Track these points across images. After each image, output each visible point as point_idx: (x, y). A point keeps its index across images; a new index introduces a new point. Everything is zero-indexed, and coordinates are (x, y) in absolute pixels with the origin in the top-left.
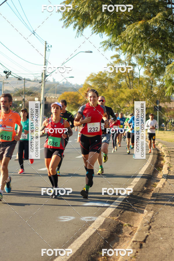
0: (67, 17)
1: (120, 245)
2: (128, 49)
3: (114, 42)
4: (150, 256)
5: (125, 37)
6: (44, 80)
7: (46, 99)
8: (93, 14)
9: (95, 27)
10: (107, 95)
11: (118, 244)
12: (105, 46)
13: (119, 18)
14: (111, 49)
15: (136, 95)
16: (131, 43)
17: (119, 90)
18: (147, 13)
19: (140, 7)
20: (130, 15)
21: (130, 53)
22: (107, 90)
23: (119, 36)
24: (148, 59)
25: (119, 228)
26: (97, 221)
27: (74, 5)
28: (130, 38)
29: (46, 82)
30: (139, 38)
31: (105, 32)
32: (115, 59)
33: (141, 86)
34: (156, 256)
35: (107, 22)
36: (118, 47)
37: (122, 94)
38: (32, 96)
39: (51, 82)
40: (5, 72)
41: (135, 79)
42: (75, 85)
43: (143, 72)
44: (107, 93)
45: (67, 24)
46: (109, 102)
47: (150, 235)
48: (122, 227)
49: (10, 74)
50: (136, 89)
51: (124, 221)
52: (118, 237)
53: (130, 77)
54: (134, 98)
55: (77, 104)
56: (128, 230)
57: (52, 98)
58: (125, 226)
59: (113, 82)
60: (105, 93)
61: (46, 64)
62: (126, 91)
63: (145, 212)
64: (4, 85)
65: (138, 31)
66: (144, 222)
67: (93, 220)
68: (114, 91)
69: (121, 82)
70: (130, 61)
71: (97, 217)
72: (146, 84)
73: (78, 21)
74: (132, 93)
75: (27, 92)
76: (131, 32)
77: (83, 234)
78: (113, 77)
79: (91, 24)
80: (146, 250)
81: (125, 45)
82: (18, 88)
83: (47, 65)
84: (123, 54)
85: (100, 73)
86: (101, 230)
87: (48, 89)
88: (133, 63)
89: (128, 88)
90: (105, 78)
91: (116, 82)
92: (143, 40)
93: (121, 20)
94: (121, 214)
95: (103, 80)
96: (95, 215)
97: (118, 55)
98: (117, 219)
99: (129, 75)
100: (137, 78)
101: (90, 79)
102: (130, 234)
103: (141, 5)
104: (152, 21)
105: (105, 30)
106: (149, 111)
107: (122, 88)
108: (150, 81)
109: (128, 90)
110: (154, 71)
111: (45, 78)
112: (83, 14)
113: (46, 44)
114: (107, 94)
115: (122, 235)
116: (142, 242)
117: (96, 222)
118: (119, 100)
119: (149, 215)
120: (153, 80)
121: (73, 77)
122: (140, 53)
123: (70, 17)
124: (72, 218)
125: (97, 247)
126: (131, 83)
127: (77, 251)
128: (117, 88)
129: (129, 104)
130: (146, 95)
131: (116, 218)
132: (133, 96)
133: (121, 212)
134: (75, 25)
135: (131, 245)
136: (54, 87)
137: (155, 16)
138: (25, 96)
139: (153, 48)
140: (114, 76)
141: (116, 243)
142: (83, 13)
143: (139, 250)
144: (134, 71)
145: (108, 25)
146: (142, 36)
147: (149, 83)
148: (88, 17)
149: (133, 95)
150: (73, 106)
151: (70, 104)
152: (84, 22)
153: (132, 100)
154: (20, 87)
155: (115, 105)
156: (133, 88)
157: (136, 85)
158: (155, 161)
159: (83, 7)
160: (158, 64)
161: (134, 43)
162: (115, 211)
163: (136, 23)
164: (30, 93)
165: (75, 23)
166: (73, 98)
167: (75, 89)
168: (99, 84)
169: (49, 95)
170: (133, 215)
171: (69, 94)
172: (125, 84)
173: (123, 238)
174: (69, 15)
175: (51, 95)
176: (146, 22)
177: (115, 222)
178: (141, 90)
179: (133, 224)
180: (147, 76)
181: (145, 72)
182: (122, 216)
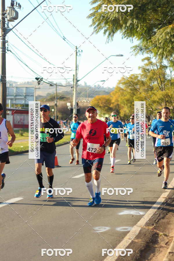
0: (97, 23)
1: (156, 256)
2: (159, 53)
3: (145, 46)
5: (156, 42)
6: (76, 85)
7: (78, 103)
8: (123, 19)
9: (125, 31)
10: (139, 98)
11: (154, 254)
12: (135, 51)
13: (149, 22)
14: (141, 53)
15: (168, 97)
16: (162, 48)
19: (169, 11)
20: (160, 19)
21: (161, 57)
22: (139, 93)
23: (150, 40)
25: (155, 238)
26: (132, 231)
28: (161, 43)
29: (78, 86)
30: (170, 42)
31: (135, 37)
32: (146, 62)
33: (173, 88)
35: (137, 27)
38: (64, 100)
39: (82, 86)
40: (37, 79)
41: (167, 81)
42: (107, 88)
44: (138, 96)
45: (97, 30)
48: (158, 237)
49: (42, 80)
50: (168, 91)
51: (160, 231)
52: (154, 247)
53: (161, 80)
54: (166, 100)
55: (110, 107)
56: (164, 240)
57: (84, 102)
58: (161, 236)
59: (145, 85)
60: (137, 96)
61: (77, 68)
62: (158, 93)
64: (36, 90)
65: (168, 35)
67: (128, 230)
68: (146, 93)
69: (153, 84)
70: (161, 63)
71: (133, 227)
74: (164, 95)
75: (59, 97)
76: (161, 36)
77: (118, 246)
78: (145, 79)
79: (121, 29)
81: (155, 48)
82: (50, 93)
83: (78, 70)
85: (131, 76)
86: (136, 241)
87: (80, 93)
88: (164, 65)
89: (160, 90)
90: (136, 81)
91: (148, 85)
92: (173, 44)
93: (151, 24)
94: (157, 223)
95: (135, 83)
96: (130, 225)
97: (149, 57)
98: (152, 229)
99: (161, 77)
100: (169, 80)
101: (121, 82)
102: (166, 244)
103: (170, 9)
105: (135, 35)
107: (154, 91)
109: (160, 92)
111: (76, 83)
112: (113, 19)
113: (77, 48)
114: (139, 97)
117: (131, 233)
118: (151, 102)
121: (104, 81)
122: (171, 56)
123: (100, 23)
124: (107, 228)
125: (134, 258)
126: (163, 85)
128: (148, 90)
129: (162, 106)
131: (151, 227)
132: (165, 98)
133: (157, 221)
134: (105, 30)
135: (167, 257)
136: (86, 92)
138: (57, 101)
141: (152, 254)
142: (113, 18)
144: (166, 73)
145: (138, 30)
146: (173, 40)
148: (118, 23)
150: (105, 109)
151: (103, 108)
152: (114, 28)
153: (164, 102)
154: (52, 92)
155: (147, 108)
156: (165, 90)
157: (168, 87)
159: (113, 13)
161: (165, 47)
162: (150, 220)
163: (166, 27)
164: (62, 98)
165: (105, 29)
166: (105, 102)
167: (107, 92)
168: (131, 87)
169: (81, 99)
170: (168, 223)
171: (101, 97)
172: (157, 86)
173: (159, 249)
174: (99, 21)
175: (83, 99)
177: (151, 231)
178: (172, 92)
179: (169, 234)
182: (157, 226)
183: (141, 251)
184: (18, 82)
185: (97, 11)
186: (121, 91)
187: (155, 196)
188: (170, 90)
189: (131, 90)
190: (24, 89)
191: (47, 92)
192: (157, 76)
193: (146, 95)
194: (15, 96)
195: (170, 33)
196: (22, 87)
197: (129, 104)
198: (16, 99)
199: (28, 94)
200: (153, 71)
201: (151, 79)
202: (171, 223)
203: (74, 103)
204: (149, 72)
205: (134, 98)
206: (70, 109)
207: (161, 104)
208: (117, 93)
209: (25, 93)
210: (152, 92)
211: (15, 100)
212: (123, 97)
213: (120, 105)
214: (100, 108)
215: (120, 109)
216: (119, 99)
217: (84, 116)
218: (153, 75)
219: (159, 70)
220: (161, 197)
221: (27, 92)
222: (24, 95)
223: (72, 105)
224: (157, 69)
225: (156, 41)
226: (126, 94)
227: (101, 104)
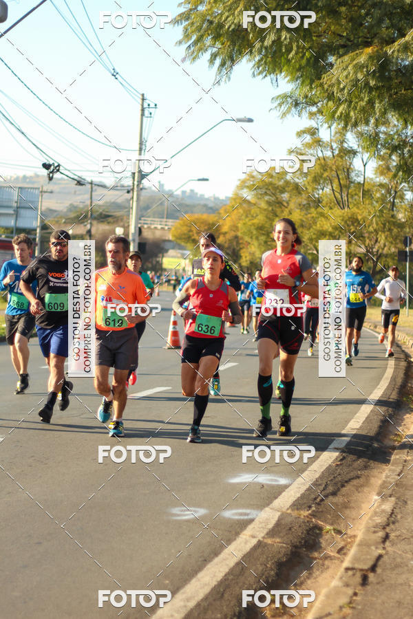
0: (194, 38)
1: (315, 578)
2: (338, 114)
3: (306, 97)
4: (386, 605)
5: (332, 86)
6: (138, 185)
7: (143, 230)
8: (256, 29)
9: (259, 61)
11: (310, 574)
12: (283, 107)
13: (319, 39)
14: (297, 113)
15: (356, 224)
17: (315, 212)
18: (384, 29)
19: (367, 14)
20: (345, 34)
21: (342, 124)
22: (286, 211)
23: (317, 82)
24: (386, 139)
25: (313, 538)
26: (261, 520)
27: (212, 7)
28: (344, 88)
29: (143, 191)
30: (365, 87)
31: (283, 74)
33: (367, 202)
34: (399, 603)
35: (289, 50)
36: (314, 109)
37: (322, 221)
38: (108, 223)
39: (154, 192)
40: (46, 166)
41: (354, 186)
42: (212, 199)
45: (193, 53)
47: (387, 554)
48: (320, 535)
49: (58, 170)
50: (357, 210)
51: (325, 521)
52: (309, 557)
53: (341, 182)
57: (156, 228)
58: (327, 532)
59: (302, 192)
62: (332, 212)
63: (376, 500)
64: (42, 196)
65: (362, 72)
66: (371, 524)
67: (250, 517)
68: (303, 213)
69: (321, 192)
70: (342, 142)
71: (261, 510)
72: (378, 198)
73: (220, 46)
74: (347, 218)
75: (98, 213)
76: (345, 73)
77: (226, 551)
78: (302, 181)
79: (251, 52)
80: (377, 590)
81: (331, 103)
82: (75, 204)
83: (145, 150)
84: (326, 125)
85: (269, 171)
86: (269, 541)
87: (147, 208)
88: (350, 149)
89: (337, 206)
90: (281, 183)
91: (309, 193)
92: (374, 93)
93: (323, 45)
94: (318, 504)
95: (277, 188)
96: (255, 506)
97: (313, 128)
98: (307, 516)
99: (340, 177)
100: (359, 183)
101: (247, 184)
102: (339, 551)
103: (369, 10)
104: (397, 48)
105: (284, 68)
106: (386, 261)
107: (322, 206)
108: (389, 191)
109: (338, 211)
110: (399, 168)
111: (140, 182)
112: (233, 30)
113: (143, 99)
116: (367, 570)
117: (258, 523)
118: (314, 234)
119: (383, 507)
120: (396, 187)
121: (207, 180)
122: (367, 123)
123: (202, 36)
124: (202, 512)
126: (344, 195)
127: (212, 590)
128: (310, 207)
130: (379, 223)
131: (307, 513)
132: (348, 225)
133: (318, 500)
134: (212, 55)
135: (341, 578)
136: (161, 204)
137: (404, 36)
138: (91, 223)
139: (397, 112)
140: (305, 179)
141: (305, 573)
142: (233, 27)
143: (360, 590)
144: (352, 166)
145: (291, 56)
146: (372, 83)
147: (388, 196)
148: (244, 37)
149: (349, 223)
152: (234, 49)
153: (346, 236)
154: (80, 202)
155: (305, 247)
156: (348, 206)
157: (355, 200)
158: (400, 381)
159: (233, 14)
160: (409, 151)
161: (354, 99)
162: (303, 496)
163: (357, 52)
164: (104, 217)
165: (213, 51)
167: (211, 208)
168: (269, 197)
169: (149, 222)
170: (346, 506)
171: (197, 219)
172: (329, 196)
173: (321, 562)
174: (199, 32)
175: (155, 221)
176: (382, 49)
177: (304, 522)
178: (367, 212)
179: (346, 528)
180: (383, 180)
181: (378, 168)
182: (320, 510)
183: (280, 565)
185: (196, 8)
186: (244, 205)
188: (361, 208)
189: (269, 203)
190: (15, 192)
191: (70, 202)
192: (331, 172)
193: (303, 216)
195: (367, 67)
196: (9, 187)
197: (263, 238)
199: (22, 205)
200: (323, 161)
201: (316, 180)
202: (352, 505)
203: (132, 230)
208: (235, 211)
209: (16, 202)
210: (318, 209)
212: (250, 220)
213: (242, 238)
215: (241, 249)
216: (240, 225)
217: (154, 262)
218: (322, 171)
219: (338, 160)
221: (20, 200)
222: (15, 205)
223: (126, 233)
224: (331, 156)
225: (334, 84)
226: (256, 213)
227: (195, 235)
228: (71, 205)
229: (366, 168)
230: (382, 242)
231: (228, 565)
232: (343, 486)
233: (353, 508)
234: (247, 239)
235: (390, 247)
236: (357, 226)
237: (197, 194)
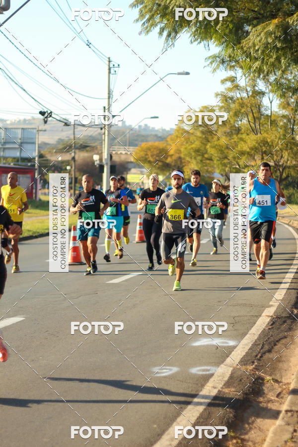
0: (147, 17)
2: (252, 70)
3: (230, 56)
7: (113, 155)
9: (195, 31)
10: (216, 147)
12: (213, 64)
13: (237, 14)
14: (224, 68)
15: (266, 145)
16: (260, 58)
17: (237, 138)
18: (285, 5)
20: (256, 9)
21: (256, 75)
22: (215, 138)
23: (238, 46)
24: (288, 84)
25: (258, 386)
26: (219, 375)
28: (258, 50)
29: (112, 127)
30: (273, 48)
31: (212, 41)
32: (229, 84)
33: (274, 129)
35: (217, 23)
37: (241, 144)
38: (87, 151)
39: (119, 127)
40: (42, 113)
41: (264, 118)
42: (161, 131)
43: (277, 105)
44: (216, 143)
45: (147, 28)
46: (220, 158)
48: (262, 384)
49: (51, 116)
50: (267, 135)
51: (265, 373)
52: (256, 402)
53: (255, 115)
54: (264, 150)
55: (166, 163)
56: (273, 389)
57: (121, 153)
58: (268, 381)
59: (226, 123)
60: (212, 143)
61: (111, 95)
62: (249, 138)
64: (38, 133)
65: (271, 37)
67: (210, 372)
68: (229, 138)
69: (240, 123)
70: (254, 86)
71: (218, 367)
72: (282, 126)
73: (166, 22)
74: (259, 141)
75: (79, 145)
76: (259, 38)
81: (248, 60)
82: (62, 138)
83: (112, 98)
86: (226, 390)
87: (114, 139)
88: (260, 91)
89: (252, 133)
91: (231, 124)
92: (280, 52)
93: (241, 18)
94: (259, 360)
96: (213, 364)
97: (233, 77)
98: (252, 370)
99: (254, 111)
100: (267, 115)
102: (277, 396)
104: (296, 18)
105: (214, 36)
106: (289, 171)
107: (242, 134)
108: (289, 120)
109: (253, 137)
113: (110, 61)
114: (216, 145)
115: (264, 398)
117: (217, 377)
118: (236, 153)
120: (294, 117)
121: (157, 117)
123: (153, 15)
124: (175, 369)
125: (224, 421)
126: (257, 125)
128: (232, 134)
129: (256, 161)
130: (283, 144)
131: (251, 367)
132: (261, 146)
133: (259, 357)
134: (161, 29)
135: (283, 419)
136: (124, 136)
138: (75, 152)
144: (262, 103)
145: (218, 27)
146: (279, 45)
147: (289, 124)
149: (261, 144)
150: (157, 166)
152: (176, 24)
153: (259, 154)
154: (67, 137)
155: (230, 163)
156: (260, 133)
157: (265, 128)
161: (265, 57)
162: (247, 354)
163: (267, 23)
164: (83, 147)
165: (162, 26)
166: (157, 154)
167: (160, 137)
168: (203, 128)
169: (115, 149)
170: (279, 360)
171: (151, 146)
172: (246, 126)
173: (265, 404)
174: (151, 12)
175: (120, 148)
176: (285, 20)
177: (250, 375)
178: (273, 136)
179: (281, 378)
180: (285, 112)
181: (281, 104)
182: (261, 364)
184: (8, 120)
187: (252, 314)
188: (270, 133)
189: (203, 132)
190: (19, 132)
191: (58, 138)
192: (247, 109)
193: (228, 141)
194: (2, 144)
195: (275, 33)
196: (15, 128)
197: (199, 158)
198: (4, 149)
199: (25, 141)
200: (240, 100)
201: (236, 114)
202: (283, 359)
204: (234, 102)
205: (208, 147)
206: (98, 166)
207: (254, 156)
208: (179, 139)
209: (20, 139)
210: (238, 136)
211: (3, 151)
212: (189, 145)
213: (184, 159)
214: (149, 164)
215: (183, 166)
216: (182, 149)
218: (240, 107)
219: (251, 99)
220: (263, 314)
221: (23, 137)
222: (19, 141)
223: (101, 160)
224: (247, 97)
225: (250, 47)
226: (194, 140)
227: (150, 158)
228: (59, 139)
229: (272, 104)
230: (286, 157)
231: (197, 411)
232: (275, 345)
233: (284, 361)
234: (188, 159)
235: (292, 161)
236: (267, 146)
237: (149, 127)
